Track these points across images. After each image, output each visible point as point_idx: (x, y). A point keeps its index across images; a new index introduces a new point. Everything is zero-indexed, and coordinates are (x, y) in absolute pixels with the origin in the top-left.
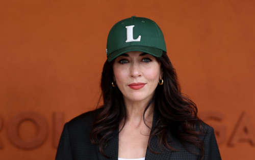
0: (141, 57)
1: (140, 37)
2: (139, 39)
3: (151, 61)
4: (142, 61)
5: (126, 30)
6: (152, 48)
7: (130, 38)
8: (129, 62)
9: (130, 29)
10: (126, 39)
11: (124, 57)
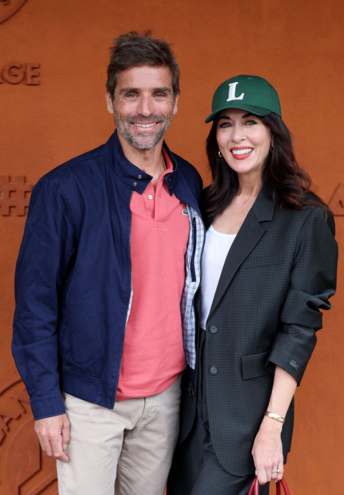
0: (244, 120)
1: (243, 94)
2: (241, 97)
3: (255, 123)
4: (246, 124)
5: (229, 87)
6: (255, 107)
7: (232, 96)
8: (231, 126)
9: (233, 87)
10: (227, 98)
11: (225, 121)
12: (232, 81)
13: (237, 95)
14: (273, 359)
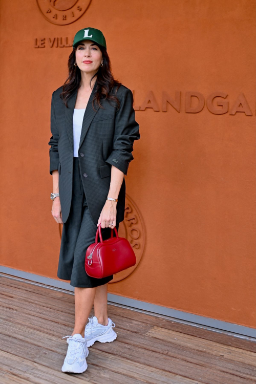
2: (91, 36)
7: (86, 36)
9: (87, 32)
10: (84, 36)
11: (82, 46)
12: (86, 29)
13: (89, 35)
14: (108, 161)
